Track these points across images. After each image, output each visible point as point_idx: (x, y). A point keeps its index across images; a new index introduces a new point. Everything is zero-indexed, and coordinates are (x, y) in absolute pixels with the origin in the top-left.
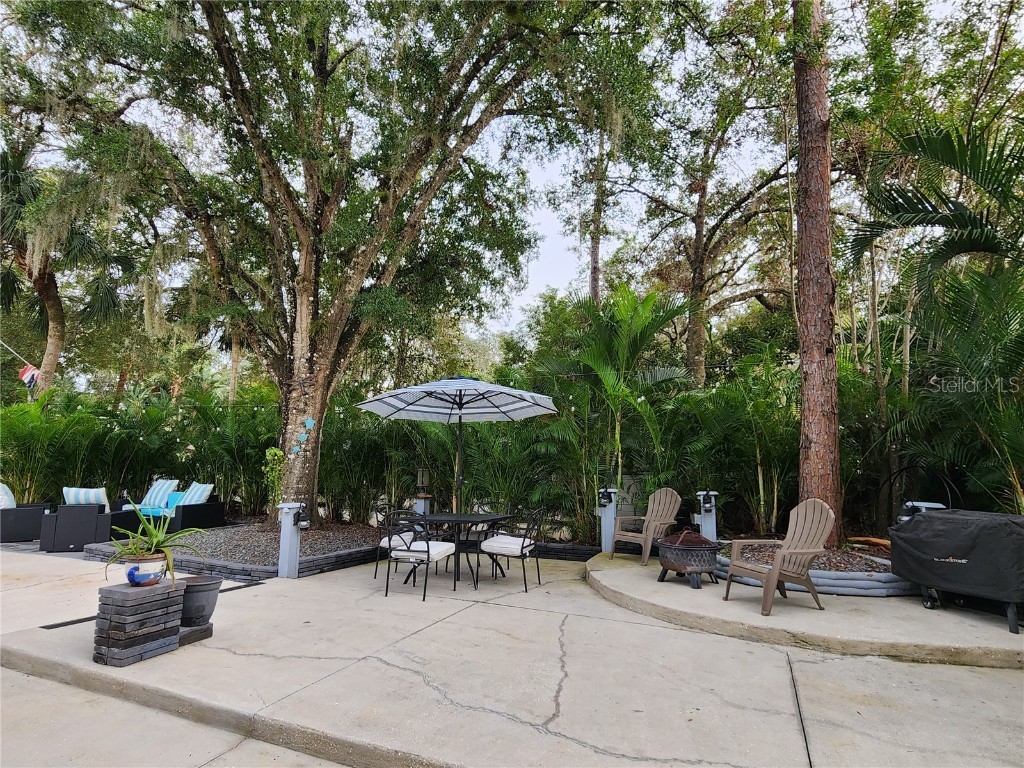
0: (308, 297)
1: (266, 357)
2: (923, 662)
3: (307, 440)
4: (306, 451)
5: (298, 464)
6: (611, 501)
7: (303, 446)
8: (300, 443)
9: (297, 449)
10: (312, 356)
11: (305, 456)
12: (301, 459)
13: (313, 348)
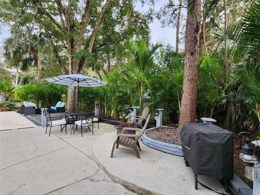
0: (70, 55)
1: (64, 71)
2: (135, 192)
3: (72, 92)
4: (72, 95)
5: (70, 98)
6: (133, 111)
7: (71, 94)
8: (70, 93)
9: (70, 94)
10: (72, 71)
11: (72, 96)
12: (71, 97)
13: (72, 69)
